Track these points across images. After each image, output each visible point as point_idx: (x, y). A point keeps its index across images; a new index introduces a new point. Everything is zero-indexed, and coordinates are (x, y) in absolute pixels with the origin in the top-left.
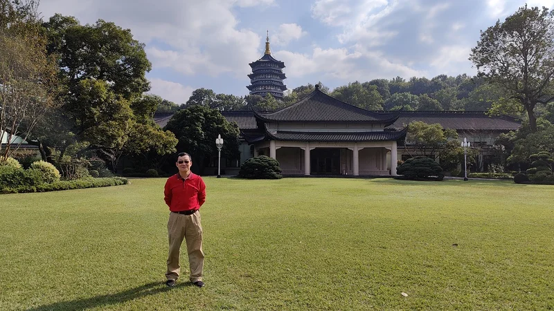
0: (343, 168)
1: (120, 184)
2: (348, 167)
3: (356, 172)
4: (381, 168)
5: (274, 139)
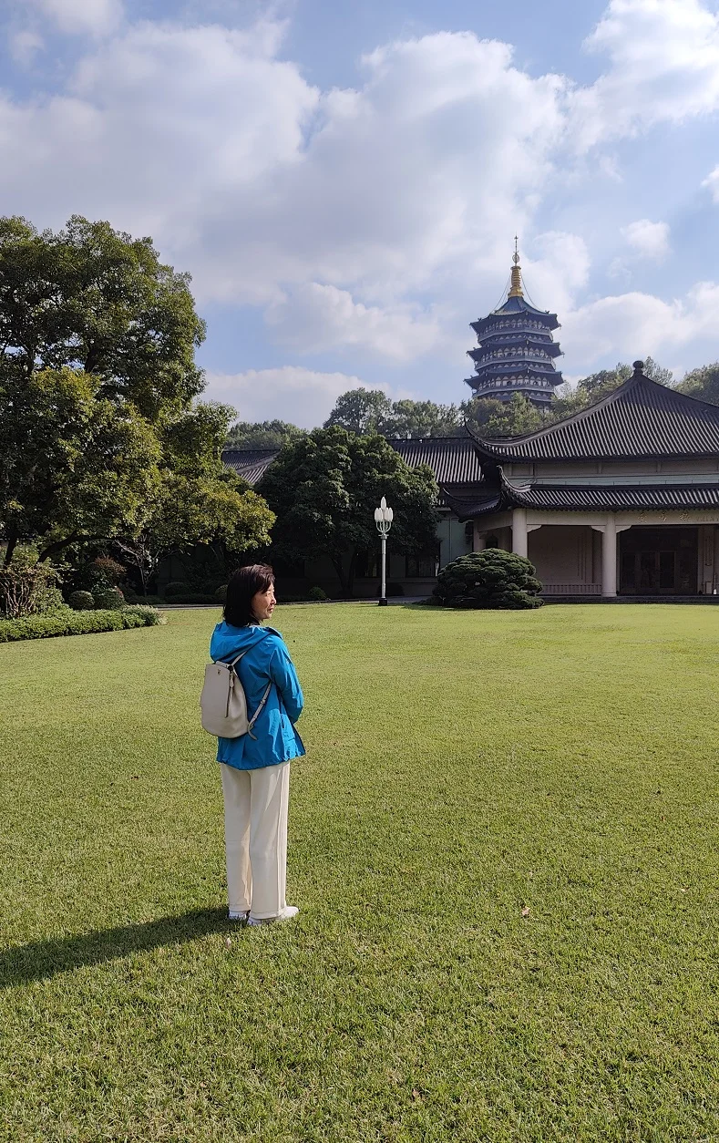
0: (705, 575)
5: (521, 507)
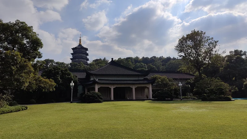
0: (127, 96)
1: (25, 109)
3: (134, 98)
4: (143, 96)
5: (97, 83)
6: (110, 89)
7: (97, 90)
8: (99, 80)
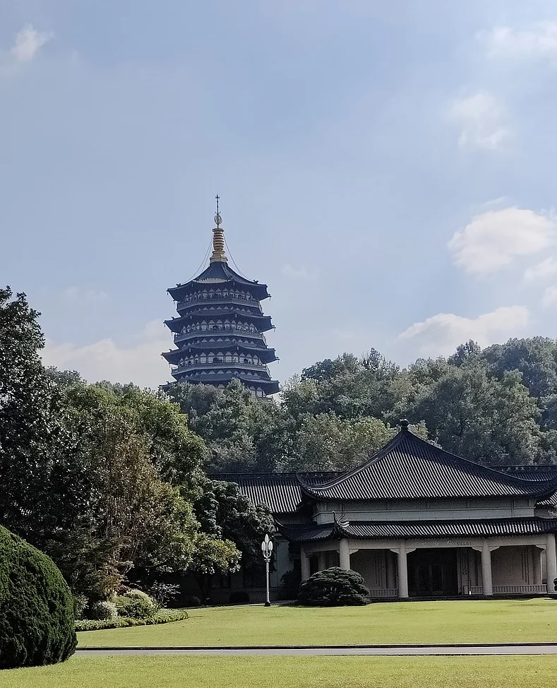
0: (463, 582)
2: (473, 581)
3: (489, 591)
4: (531, 580)
5: (346, 537)
6: (395, 556)
7: (346, 565)
8: (352, 523)
